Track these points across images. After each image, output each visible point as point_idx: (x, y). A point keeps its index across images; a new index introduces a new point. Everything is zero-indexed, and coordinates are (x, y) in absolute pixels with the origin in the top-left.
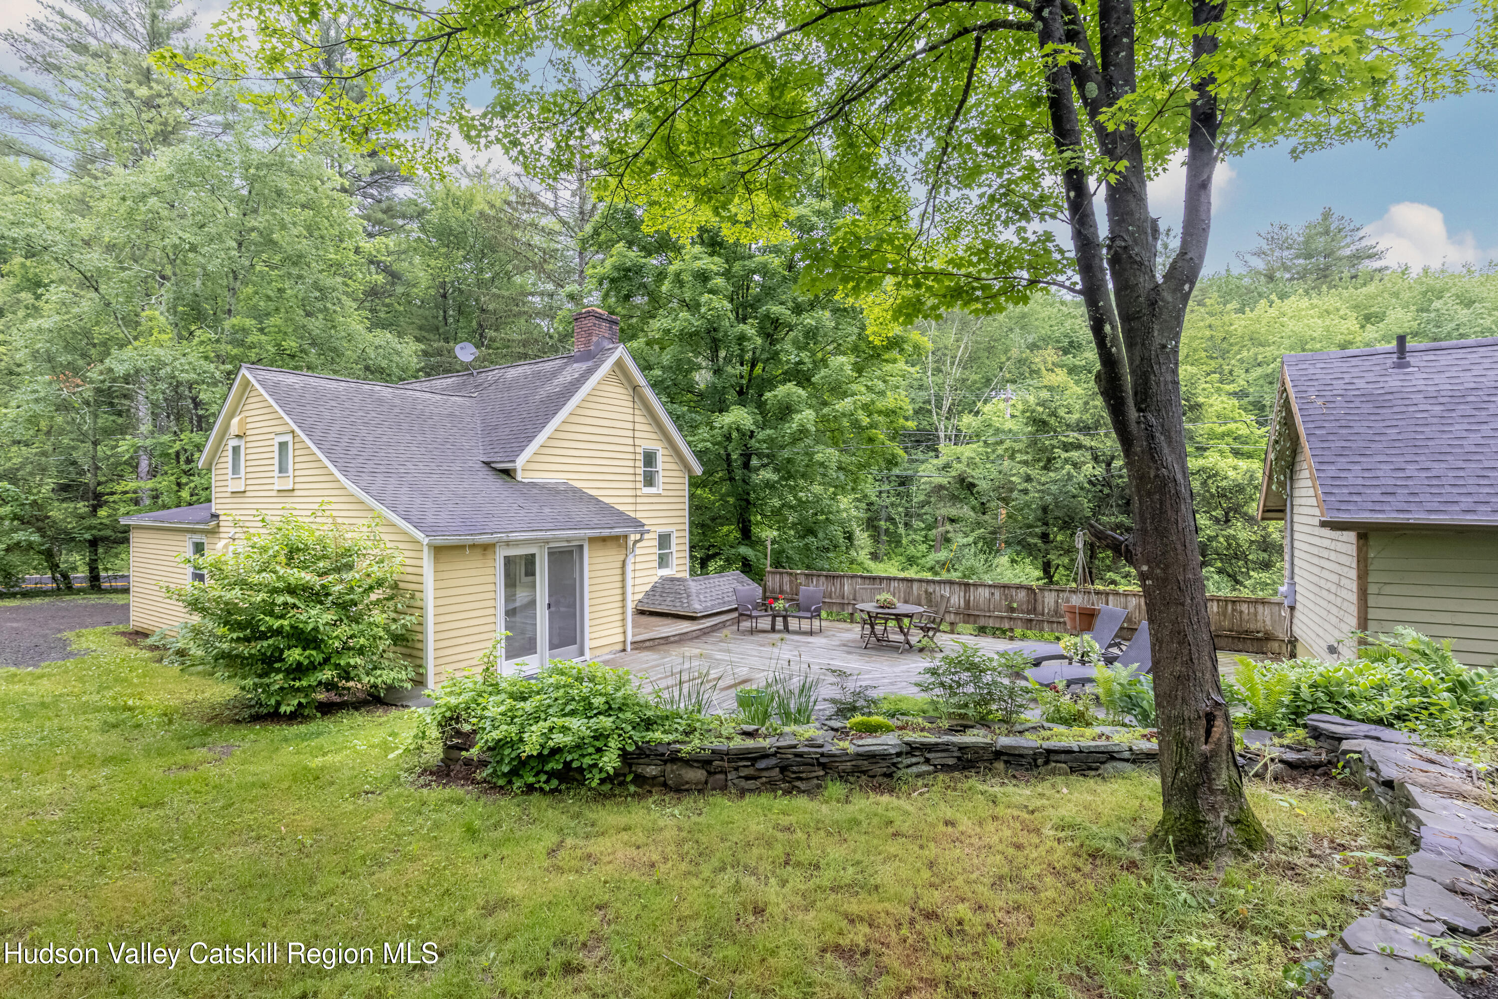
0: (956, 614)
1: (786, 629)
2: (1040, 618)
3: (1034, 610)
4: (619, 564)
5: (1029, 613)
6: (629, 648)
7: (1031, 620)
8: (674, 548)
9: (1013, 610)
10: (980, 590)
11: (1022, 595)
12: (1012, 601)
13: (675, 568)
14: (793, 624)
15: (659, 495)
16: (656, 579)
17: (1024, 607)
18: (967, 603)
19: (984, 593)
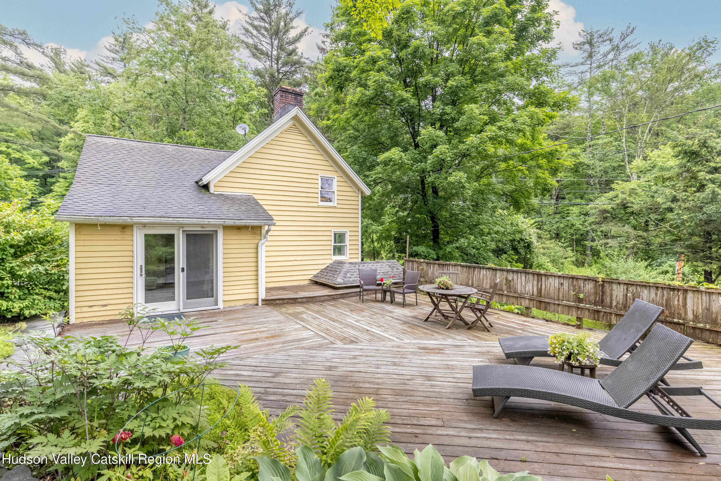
0: (530, 300)
1: (392, 302)
2: (608, 310)
3: (602, 302)
4: (254, 246)
5: (596, 303)
6: (260, 304)
7: (598, 312)
8: (347, 242)
9: (580, 301)
10: (551, 280)
11: (589, 287)
12: (579, 292)
13: (348, 256)
14: (399, 298)
15: (335, 207)
16: (331, 262)
17: (592, 298)
18: (540, 291)
19: (554, 283)
